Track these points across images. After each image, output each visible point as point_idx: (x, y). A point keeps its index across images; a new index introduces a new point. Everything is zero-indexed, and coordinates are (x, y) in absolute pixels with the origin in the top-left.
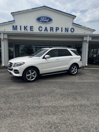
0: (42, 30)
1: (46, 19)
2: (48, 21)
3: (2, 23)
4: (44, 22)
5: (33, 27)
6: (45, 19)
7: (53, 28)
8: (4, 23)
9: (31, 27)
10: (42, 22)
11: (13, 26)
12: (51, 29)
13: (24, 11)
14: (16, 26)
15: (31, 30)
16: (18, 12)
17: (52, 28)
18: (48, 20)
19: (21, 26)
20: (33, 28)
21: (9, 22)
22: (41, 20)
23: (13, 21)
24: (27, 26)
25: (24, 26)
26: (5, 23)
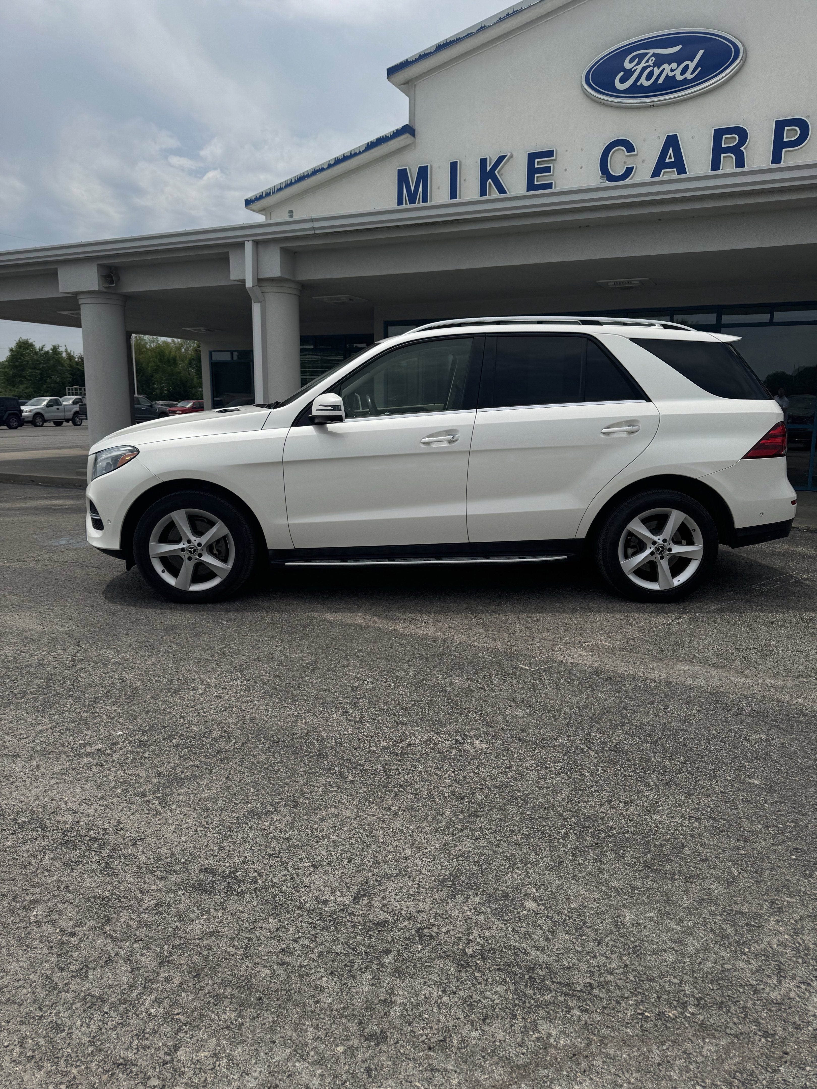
0: (629, 171)
1: (669, 59)
2: (688, 75)
3: (330, 166)
4: (656, 89)
5: (550, 153)
6: (660, 60)
7: (742, 134)
8: (338, 161)
9: (532, 157)
10: (636, 90)
11: (403, 175)
12: (718, 151)
13: (482, 28)
14: (423, 172)
15: (531, 186)
16: (440, 47)
17: (729, 141)
18: (692, 65)
19: (454, 166)
20: (548, 170)
21: (371, 146)
22: (623, 81)
23: (397, 134)
24: (501, 158)
25: (483, 162)
26: (345, 158)
